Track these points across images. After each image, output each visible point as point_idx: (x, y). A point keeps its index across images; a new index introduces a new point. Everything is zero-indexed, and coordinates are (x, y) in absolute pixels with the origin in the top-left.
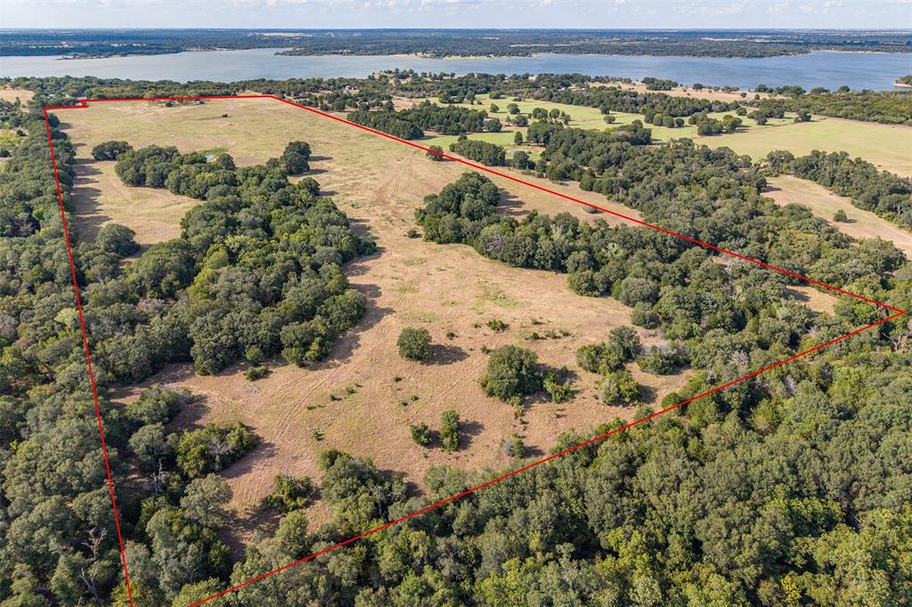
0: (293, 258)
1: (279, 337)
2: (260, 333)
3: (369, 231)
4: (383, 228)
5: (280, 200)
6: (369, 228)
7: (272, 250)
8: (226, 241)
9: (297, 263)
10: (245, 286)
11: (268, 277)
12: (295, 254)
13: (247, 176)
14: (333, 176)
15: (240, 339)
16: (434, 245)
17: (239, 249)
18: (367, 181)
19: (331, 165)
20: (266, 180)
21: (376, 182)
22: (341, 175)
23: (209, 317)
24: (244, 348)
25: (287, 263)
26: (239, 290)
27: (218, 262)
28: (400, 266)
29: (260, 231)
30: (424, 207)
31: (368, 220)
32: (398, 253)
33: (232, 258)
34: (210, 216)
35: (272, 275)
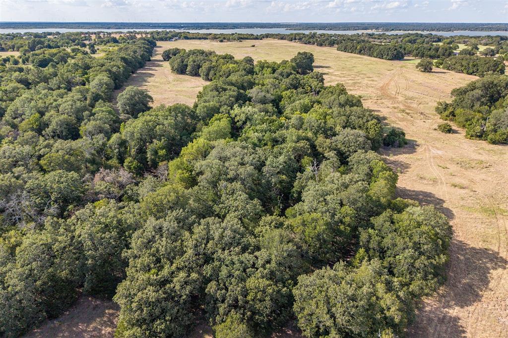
0: (308, 139)
1: (291, 299)
2: (251, 283)
3: (386, 121)
4: (403, 120)
5: (291, 84)
6: (385, 118)
7: (281, 126)
8: (232, 112)
9: (313, 146)
10: (241, 170)
11: (276, 161)
12: (310, 135)
13: (263, 68)
14: (334, 78)
15: (211, 287)
16: (483, 144)
17: (245, 123)
18: (365, 81)
19: (331, 71)
20: (279, 71)
21: (375, 83)
22: (340, 77)
23: (168, 223)
24: (215, 309)
25: (302, 144)
26: (231, 174)
27: (216, 132)
28: (453, 168)
29: (270, 107)
30: (449, 101)
31: (379, 111)
32: (438, 149)
33: (235, 131)
34: (222, 88)
35: (281, 159)
